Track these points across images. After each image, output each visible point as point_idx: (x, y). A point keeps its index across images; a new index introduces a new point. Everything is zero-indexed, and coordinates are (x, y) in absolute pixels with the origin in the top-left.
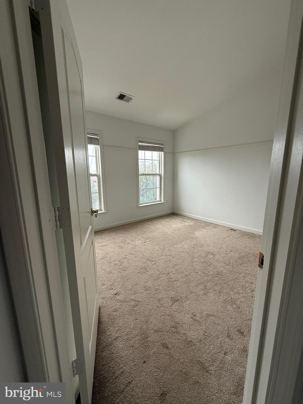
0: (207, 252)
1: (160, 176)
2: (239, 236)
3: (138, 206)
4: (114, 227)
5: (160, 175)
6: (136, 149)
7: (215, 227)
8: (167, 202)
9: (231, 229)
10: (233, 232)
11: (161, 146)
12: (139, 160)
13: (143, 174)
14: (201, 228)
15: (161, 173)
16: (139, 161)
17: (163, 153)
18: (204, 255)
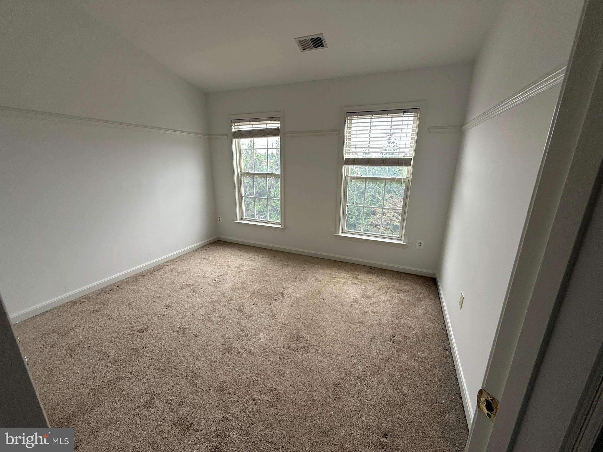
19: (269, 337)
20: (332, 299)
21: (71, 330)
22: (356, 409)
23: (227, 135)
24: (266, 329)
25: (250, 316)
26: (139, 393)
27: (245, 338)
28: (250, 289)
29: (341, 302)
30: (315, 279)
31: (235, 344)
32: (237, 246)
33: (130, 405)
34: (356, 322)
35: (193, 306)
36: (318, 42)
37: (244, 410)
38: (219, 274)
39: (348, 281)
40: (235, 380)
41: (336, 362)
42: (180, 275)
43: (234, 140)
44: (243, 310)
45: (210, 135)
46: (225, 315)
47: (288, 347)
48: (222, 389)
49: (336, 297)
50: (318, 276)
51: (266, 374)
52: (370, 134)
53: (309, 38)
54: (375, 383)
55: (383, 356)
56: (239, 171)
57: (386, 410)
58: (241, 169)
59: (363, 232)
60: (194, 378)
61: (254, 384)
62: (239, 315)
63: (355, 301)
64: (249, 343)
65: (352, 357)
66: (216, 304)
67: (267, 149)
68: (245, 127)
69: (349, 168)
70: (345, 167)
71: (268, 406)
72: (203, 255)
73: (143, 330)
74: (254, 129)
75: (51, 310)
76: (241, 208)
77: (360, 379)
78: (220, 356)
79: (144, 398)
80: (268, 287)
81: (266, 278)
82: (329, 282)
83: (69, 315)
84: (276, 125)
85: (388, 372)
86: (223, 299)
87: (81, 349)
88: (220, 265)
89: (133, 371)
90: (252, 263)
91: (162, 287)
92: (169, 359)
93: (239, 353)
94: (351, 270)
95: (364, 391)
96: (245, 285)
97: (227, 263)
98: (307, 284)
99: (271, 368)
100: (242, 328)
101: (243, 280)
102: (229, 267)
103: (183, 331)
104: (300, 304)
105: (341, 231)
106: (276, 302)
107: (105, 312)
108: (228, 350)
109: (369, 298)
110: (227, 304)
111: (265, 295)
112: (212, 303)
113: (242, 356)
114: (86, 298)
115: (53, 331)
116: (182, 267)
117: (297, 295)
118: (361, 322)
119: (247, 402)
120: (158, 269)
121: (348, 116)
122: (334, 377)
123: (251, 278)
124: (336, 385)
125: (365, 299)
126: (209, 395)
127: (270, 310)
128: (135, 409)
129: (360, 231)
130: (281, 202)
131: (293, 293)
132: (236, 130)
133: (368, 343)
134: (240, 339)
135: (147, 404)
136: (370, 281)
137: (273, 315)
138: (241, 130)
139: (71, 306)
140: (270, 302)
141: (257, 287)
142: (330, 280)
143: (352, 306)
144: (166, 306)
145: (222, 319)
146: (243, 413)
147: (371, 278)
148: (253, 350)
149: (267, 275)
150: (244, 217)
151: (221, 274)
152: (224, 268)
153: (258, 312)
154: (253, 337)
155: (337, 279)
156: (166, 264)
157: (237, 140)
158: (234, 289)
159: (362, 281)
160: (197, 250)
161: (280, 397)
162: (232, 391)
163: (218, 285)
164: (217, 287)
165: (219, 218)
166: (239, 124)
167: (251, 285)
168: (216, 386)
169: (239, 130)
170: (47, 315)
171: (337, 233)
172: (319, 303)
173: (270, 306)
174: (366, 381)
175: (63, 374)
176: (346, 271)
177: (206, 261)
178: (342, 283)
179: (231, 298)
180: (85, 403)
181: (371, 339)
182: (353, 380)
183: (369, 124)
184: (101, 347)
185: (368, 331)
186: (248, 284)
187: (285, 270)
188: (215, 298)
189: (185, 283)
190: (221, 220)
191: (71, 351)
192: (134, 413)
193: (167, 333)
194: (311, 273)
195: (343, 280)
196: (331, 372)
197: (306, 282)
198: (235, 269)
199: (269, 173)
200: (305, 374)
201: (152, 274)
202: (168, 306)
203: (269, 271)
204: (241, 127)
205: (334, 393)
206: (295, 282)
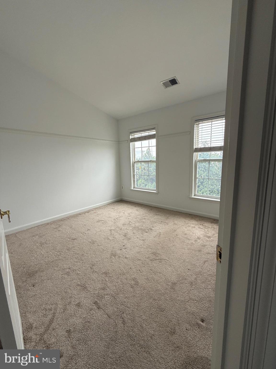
19: (138, 251)
20: (183, 235)
21: (44, 235)
22: (185, 300)
23: (128, 141)
24: (137, 246)
25: (130, 239)
26: (65, 267)
27: (124, 250)
28: (133, 225)
29: (189, 238)
30: (174, 223)
31: (118, 252)
32: (131, 203)
33: (60, 272)
34: (196, 250)
35: (101, 231)
36: (173, 82)
37: (116, 286)
38: (118, 217)
39: (196, 226)
40: (114, 270)
41: (177, 271)
42: (98, 216)
43: (131, 143)
44: (127, 235)
45: (119, 141)
46: (116, 237)
47: (148, 258)
48: (106, 273)
49: (185, 234)
50: (176, 222)
51: (132, 270)
52: (211, 132)
53: (168, 80)
54: (202, 288)
55: (211, 273)
56: (133, 160)
57: (207, 306)
58: (134, 159)
59: (208, 195)
60: (93, 265)
61: (124, 274)
62: (124, 238)
63: (199, 238)
64: (126, 253)
65: (189, 269)
66: (112, 231)
67: (149, 147)
68: (137, 135)
69: (198, 154)
70: (195, 154)
71: (129, 287)
72: (112, 207)
73: (74, 239)
74: (142, 136)
75: (39, 226)
76: (134, 181)
77: (191, 284)
78: (109, 257)
79: (67, 270)
80: (144, 225)
81: (144, 221)
82: (183, 226)
83: (45, 229)
84: (153, 132)
85: (213, 283)
86: (117, 229)
87: (46, 244)
88: (120, 212)
89: (65, 257)
90: (137, 213)
91: (88, 220)
92: (83, 254)
93: (119, 257)
94: (200, 220)
95: (193, 291)
96: (131, 223)
97: (123, 212)
98: (168, 226)
99: (135, 268)
100: (124, 244)
101: (130, 220)
102: (124, 213)
103: (93, 242)
104: (161, 236)
105: (193, 195)
106: (147, 233)
107: (60, 229)
108: (114, 255)
109: (209, 237)
110: (118, 232)
111: (141, 229)
112: (111, 230)
113: (121, 258)
114: (54, 222)
115: (37, 235)
116: (99, 212)
117: (160, 231)
118: (200, 251)
119: (117, 283)
120: (88, 212)
121: (196, 122)
122: (174, 279)
123: (135, 220)
124: (174, 284)
125: (206, 238)
126: (99, 275)
127: (142, 237)
128: (62, 274)
129: (207, 195)
130: (156, 177)
131: (158, 230)
132: (133, 137)
133: (203, 263)
134: (122, 250)
135: (68, 274)
136: (212, 227)
137: (143, 240)
138: (135, 137)
139: (47, 225)
140: (143, 233)
141: (137, 224)
142: (183, 225)
143: (196, 241)
144: (88, 229)
145: (114, 239)
146: (114, 288)
147: (213, 226)
148: (127, 256)
149: (145, 219)
150: (136, 186)
151: (119, 217)
152: (121, 214)
153: (135, 237)
154: (129, 250)
155: (188, 225)
156: (92, 210)
157: (133, 143)
158: (124, 225)
159: (206, 227)
160: (109, 204)
161: (137, 283)
162: (111, 275)
163: (116, 222)
164: (115, 223)
165: (122, 187)
166: (134, 134)
167: (134, 223)
168: (103, 271)
169: (134, 137)
170: (36, 228)
171: (190, 195)
172: (173, 236)
173: (142, 235)
174: (195, 285)
175: (36, 254)
176: (196, 221)
177: (112, 210)
178: (192, 227)
179: (121, 229)
180: (42, 267)
181: (205, 262)
182: (187, 283)
183: (210, 126)
184: (54, 244)
185: (203, 256)
186: (133, 222)
187: (156, 217)
188: (113, 228)
189: (100, 219)
190: (123, 189)
191: (42, 244)
192: (61, 276)
193: (85, 242)
194: (172, 220)
195: (192, 225)
196: (173, 276)
197: (167, 224)
198: (127, 215)
199: (150, 160)
200: (155, 274)
201: (85, 214)
202: (88, 230)
203: (146, 217)
204: (135, 135)
205: (172, 288)
206: (161, 224)
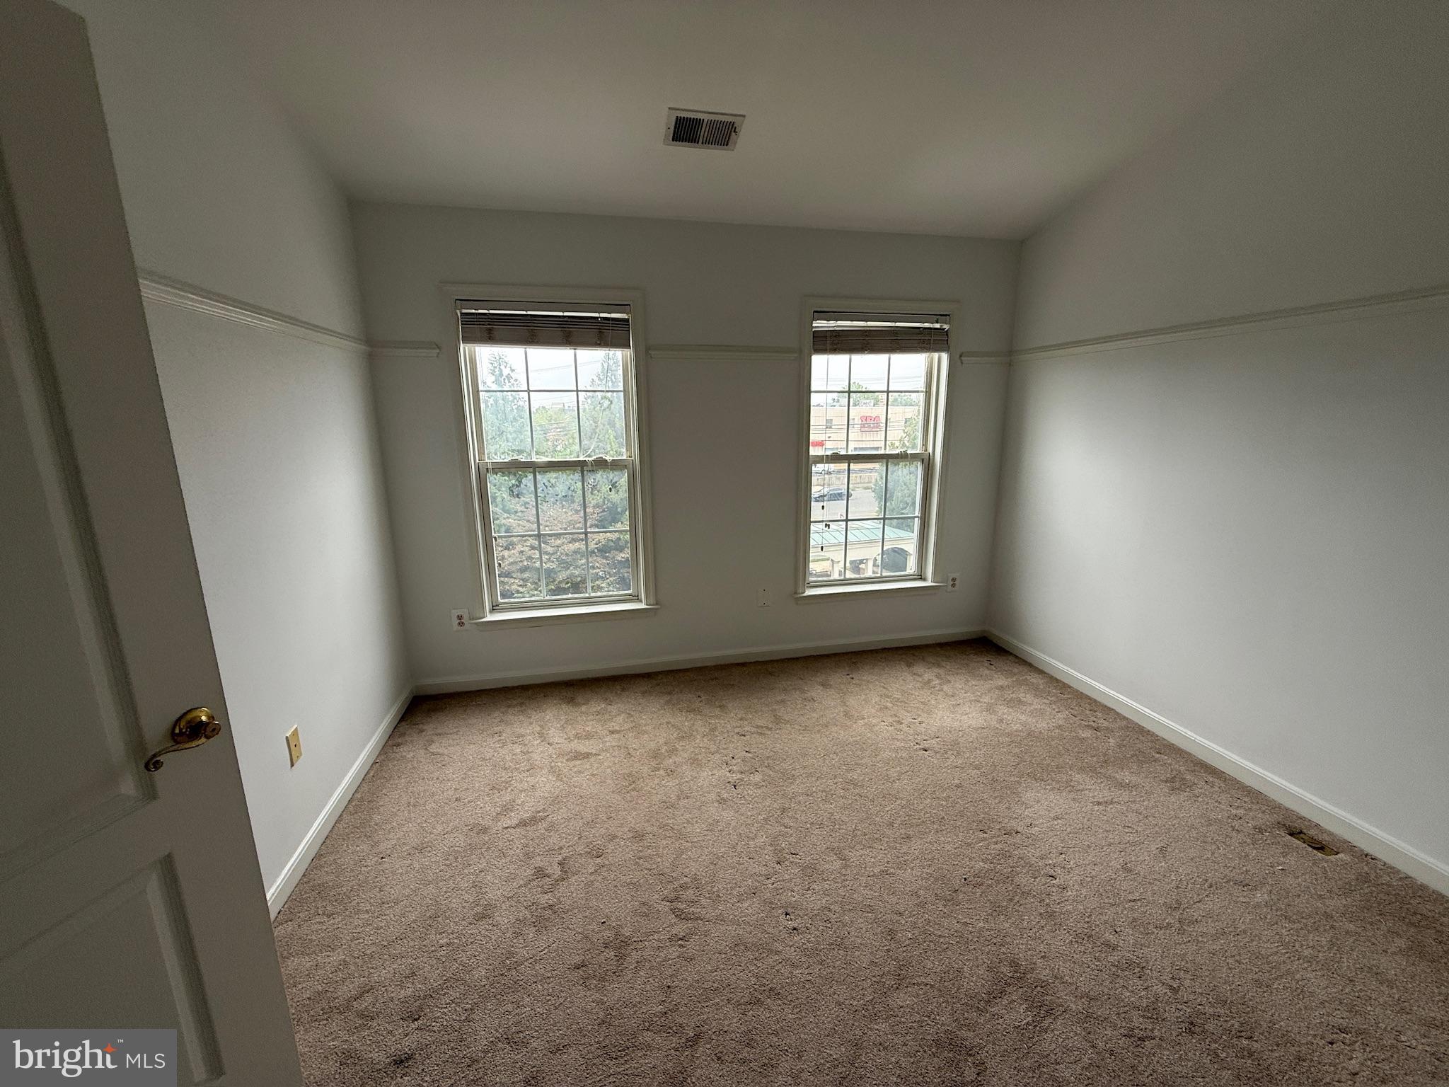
0: (1014, 964)
1: (927, 463)
2: (1335, 903)
3: (796, 593)
4: (680, 671)
5: (925, 461)
6: (801, 351)
7: (1177, 784)
8: (953, 585)
9: (1298, 825)
10: (1299, 856)
11: (937, 326)
12: (812, 394)
13: (836, 458)
14: (1082, 770)
15: (930, 450)
16: (815, 399)
17: (945, 356)
18: (976, 981)
